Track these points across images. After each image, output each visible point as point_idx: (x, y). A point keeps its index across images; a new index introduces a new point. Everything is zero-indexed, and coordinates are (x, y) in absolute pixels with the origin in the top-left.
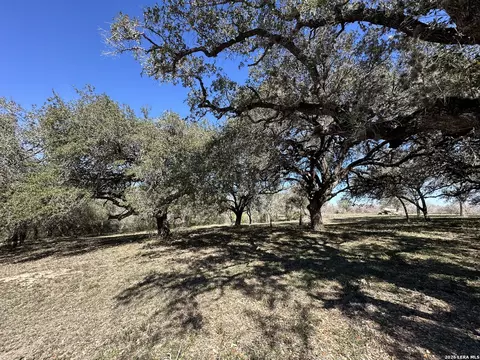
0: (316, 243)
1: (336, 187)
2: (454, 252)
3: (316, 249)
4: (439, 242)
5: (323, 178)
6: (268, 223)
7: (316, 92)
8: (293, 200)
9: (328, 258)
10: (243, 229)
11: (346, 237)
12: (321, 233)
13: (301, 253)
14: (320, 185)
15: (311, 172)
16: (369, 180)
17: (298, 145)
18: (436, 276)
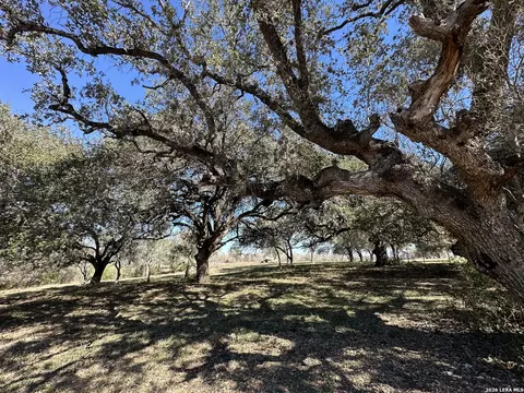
0: (198, 299)
1: (227, 235)
2: (303, 294)
3: (195, 306)
4: (296, 286)
5: (215, 225)
6: (144, 278)
7: (211, 141)
8: (180, 249)
9: (206, 315)
10: (103, 289)
11: (229, 289)
12: (205, 286)
13: (177, 313)
14: (211, 233)
15: (203, 218)
16: (254, 231)
17: (193, 188)
18: (288, 318)
